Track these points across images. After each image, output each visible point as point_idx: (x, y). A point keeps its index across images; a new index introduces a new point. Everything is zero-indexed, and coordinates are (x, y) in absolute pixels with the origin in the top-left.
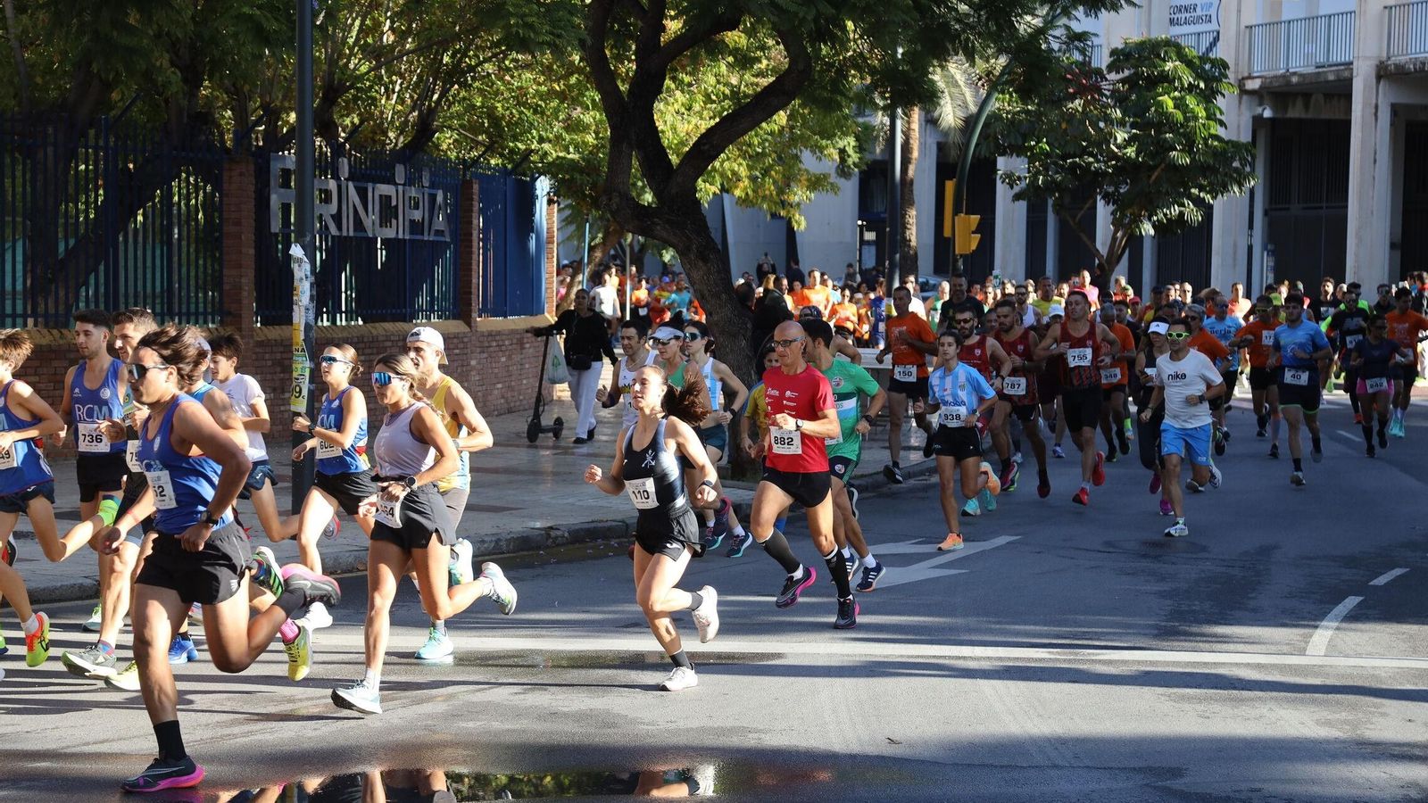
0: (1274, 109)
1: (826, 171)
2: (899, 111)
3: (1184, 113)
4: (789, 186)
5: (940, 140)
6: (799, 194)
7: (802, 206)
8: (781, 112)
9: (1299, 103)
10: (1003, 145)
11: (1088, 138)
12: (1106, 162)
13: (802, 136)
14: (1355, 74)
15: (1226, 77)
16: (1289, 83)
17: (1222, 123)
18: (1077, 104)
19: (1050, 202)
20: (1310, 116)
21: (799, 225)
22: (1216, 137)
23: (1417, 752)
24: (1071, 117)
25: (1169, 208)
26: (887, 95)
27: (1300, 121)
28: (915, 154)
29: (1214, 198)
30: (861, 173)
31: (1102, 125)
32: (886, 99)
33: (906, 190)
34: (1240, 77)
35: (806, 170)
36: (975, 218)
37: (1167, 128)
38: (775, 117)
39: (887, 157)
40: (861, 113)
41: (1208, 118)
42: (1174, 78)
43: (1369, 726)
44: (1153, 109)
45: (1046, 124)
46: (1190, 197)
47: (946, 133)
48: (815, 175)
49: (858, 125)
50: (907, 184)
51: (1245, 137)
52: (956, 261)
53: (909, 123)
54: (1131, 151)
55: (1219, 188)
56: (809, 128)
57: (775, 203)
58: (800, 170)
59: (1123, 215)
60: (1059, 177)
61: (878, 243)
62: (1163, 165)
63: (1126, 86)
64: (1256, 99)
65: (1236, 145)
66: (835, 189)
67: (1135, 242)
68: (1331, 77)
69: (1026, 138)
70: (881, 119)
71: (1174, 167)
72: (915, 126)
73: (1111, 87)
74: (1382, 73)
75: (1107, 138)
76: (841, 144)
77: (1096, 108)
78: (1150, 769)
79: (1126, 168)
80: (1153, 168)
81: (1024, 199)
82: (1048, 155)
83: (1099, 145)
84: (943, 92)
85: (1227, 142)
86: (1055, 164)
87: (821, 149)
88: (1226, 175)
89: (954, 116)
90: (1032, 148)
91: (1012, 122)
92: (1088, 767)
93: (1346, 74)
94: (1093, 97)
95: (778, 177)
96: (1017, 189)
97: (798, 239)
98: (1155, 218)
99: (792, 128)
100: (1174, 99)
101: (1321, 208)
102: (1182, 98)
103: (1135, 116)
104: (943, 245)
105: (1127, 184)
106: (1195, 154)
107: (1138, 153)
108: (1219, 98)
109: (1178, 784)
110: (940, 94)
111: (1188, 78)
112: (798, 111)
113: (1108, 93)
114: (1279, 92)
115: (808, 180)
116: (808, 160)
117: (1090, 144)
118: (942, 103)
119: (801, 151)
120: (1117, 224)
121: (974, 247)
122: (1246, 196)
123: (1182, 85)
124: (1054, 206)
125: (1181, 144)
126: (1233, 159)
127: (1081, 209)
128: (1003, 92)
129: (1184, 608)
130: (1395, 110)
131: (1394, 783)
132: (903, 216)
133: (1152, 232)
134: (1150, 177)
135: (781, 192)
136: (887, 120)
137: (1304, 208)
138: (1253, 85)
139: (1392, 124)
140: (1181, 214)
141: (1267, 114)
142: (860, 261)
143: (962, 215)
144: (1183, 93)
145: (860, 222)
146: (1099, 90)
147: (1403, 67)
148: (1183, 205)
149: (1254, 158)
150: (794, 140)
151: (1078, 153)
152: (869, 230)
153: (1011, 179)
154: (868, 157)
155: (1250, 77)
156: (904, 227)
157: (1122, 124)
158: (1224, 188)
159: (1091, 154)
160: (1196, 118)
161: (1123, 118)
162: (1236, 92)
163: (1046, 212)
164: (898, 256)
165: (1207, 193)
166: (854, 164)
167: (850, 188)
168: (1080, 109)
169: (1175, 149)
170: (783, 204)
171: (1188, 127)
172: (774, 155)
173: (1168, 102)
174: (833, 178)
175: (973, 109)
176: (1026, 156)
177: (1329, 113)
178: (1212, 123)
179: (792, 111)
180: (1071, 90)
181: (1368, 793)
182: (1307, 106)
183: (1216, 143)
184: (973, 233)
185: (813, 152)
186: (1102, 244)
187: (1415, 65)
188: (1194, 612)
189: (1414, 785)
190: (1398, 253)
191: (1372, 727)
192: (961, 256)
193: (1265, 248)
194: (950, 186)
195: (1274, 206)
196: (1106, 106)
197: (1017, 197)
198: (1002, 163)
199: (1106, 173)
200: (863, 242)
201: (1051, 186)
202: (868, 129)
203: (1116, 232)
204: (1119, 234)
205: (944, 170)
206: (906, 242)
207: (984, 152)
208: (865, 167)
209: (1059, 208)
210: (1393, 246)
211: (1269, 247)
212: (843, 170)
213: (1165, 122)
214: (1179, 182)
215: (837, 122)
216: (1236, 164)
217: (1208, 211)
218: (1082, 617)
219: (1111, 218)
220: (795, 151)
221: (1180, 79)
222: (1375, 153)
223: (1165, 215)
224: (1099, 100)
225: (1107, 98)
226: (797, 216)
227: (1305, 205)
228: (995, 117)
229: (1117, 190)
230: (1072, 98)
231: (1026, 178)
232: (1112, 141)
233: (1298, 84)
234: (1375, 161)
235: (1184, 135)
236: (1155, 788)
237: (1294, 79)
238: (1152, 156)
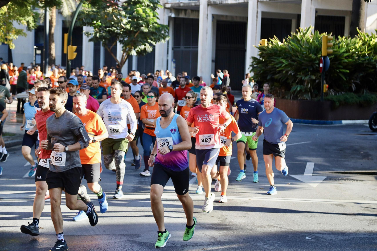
0: (175, 14)
1: (22, 28)
2: (48, 9)
3: (146, 14)
4: (9, 33)
5: (64, 19)
6: (12, 36)
7: (13, 40)
8: (5, 7)
9: (183, 12)
10: (85, 22)
11: (114, 21)
12: (120, 30)
13: (13, 16)
14: (201, 3)
15: (159, 2)
16: (180, 6)
17: (158, 18)
18: (110, 9)
19: (101, 43)
20: (186, 17)
21: (12, 46)
22: (156, 23)
23: (214, 226)
24: (108, 14)
25: (141, 46)
26: (43, 3)
27: (183, 19)
28: (54, 24)
29: (156, 43)
30: (35, 29)
31: (119, 17)
32: (43, 4)
33: (51, 37)
34: (164, 3)
35: (15, 28)
36: (75, 47)
37: (140, 19)
38: (2, 8)
39: (43, 25)
40: (34, 8)
41: (154, 16)
42: (142, 2)
43: (200, 218)
44: (135, 12)
45: (100, 16)
46: (148, 42)
47: (65, 18)
48: (18, 30)
49: (34, 13)
50: (51, 35)
51: (166, 23)
52: (68, 62)
53: (52, 13)
54: (128, 27)
55: (157, 40)
56: (16, 13)
57: (3, 39)
58: (12, 27)
59: (126, 48)
60: (104, 34)
61: (41, 54)
62: (139, 32)
63: (127, 4)
64: (169, 11)
65: (163, 26)
66: (25, 34)
67: (130, 57)
68: (193, 4)
69: (93, 20)
70: (42, 11)
71: (142, 33)
72: (54, 14)
73: (121, 4)
74: (209, 4)
75: (120, 21)
76: (27, 19)
77: (116, 11)
78: (129, 235)
79: (127, 32)
80: (136, 32)
81: (92, 41)
82: (100, 26)
83: (117, 24)
84: (63, 3)
85: (160, 25)
86: (103, 29)
87: (20, 21)
88: (159, 36)
89: (69, 11)
90: (95, 24)
91: (88, 15)
92: (108, 235)
93: (198, 4)
94: (115, 7)
95: (5, 30)
96: (90, 38)
97: (13, 52)
98: (136, 49)
99: (9, 13)
100: (143, 9)
101: (190, 48)
102: (145, 9)
103: (130, 14)
104: (64, 56)
105: (127, 37)
106: (149, 28)
107: (131, 27)
108: (157, 9)
109: (137, 239)
110: (61, 3)
111: (147, 3)
112: (11, 7)
113: (121, 6)
114: (177, 9)
115: (15, 31)
116: (15, 24)
117: (115, 23)
118: (64, 6)
119: (13, 21)
120: (124, 51)
121: (74, 57)
122: (166, 43)
123: (145, 4)
124: (103, 44)
125: (144, 24)
126: (161, 30)
127: (112, 45)
128: (85, 3)
129: (143, 180)
130: (213, 16)
131: (206, 237)
132: (50, 45)
133: (135, 54)
134: (134, 35)
135: (5, 35)
136: (44, 11)
137: (185, 48)
138: (168, 6)
139: (213, 21)
140: (145, 48)
141: (173, 15)
142: (35, 61)
143: (70, 46)
144: (145, 7)
145: (35, 47)
146: (117, 5)
147: (216, 2)
148: (145, 45)
149: (169, 30)
150: (10, 17)
151: (111, 26)
152: (38, 49)
153: (88, 34)
154: (38, 24)
155: (167, 3)
156: (50, 49)
157: (125, 17)
158: (159, 40)
159: (115, 27)
160: (149, 16)
161: (126, 15)
162: (163, 8)
163: (100, 45)
164: (48, 59)
165: (154, 41)
166: (33, 27)
167: (31, 35)
168: (111, 11)
169: (143, 26)
170: (6, 39)
171: (147, 19)
172: (2, 22)
173: (140, 10)
174: (25, 31)
175: (74, 9)
176: (93, 26)
177: (192, 16)
178: (155, 18)
179: (9, 6)
180: (108, 4)
181: (199, 240)
182: (185, 14)
183: (156, 25)
184: (75, 52)
185: (17, 22)
186: (119, 58)
187: (219, 1)
188: (145, 182)
189: (213, 237)
190: (214, 64)
191: (201, 219)
192: (70, 60)
193: (172, 60)
194: (66, 35)
195: (175, 47)
196: (120, 11)
197: (90, 40)
198: (85, 29)
199: (120, 34)
200: (36, 54)
201: (102, 37)
202: (37, 14)
203: (123, 53)
204: (125, 54)
205: (65, 30)
206: (50, 54)
207: (78, 24)
208: (36, 28)
209: (104, 44)
210: (213, 61)
211: (174, 60)
212: (29, 29)
213: (139, 17)
214: (144, 37)
215: (26, 11)
216: (163, 32)
217: (154, 47)
218: (108, 184)
219: (122, 49)
220: (10, 21)
221: (144, 2)
222: (207, 30)
223: (140, 48)
224: (117, 8)
225: (120, 8)
226: (11, 44)
227: (185, 47)
228: (82, 13)
229: (124, 39)
230: (108, 7)
231: (93, 34)
232: (122, 22)
233: (183, 6)
234: (207, 33)
235: (146, 22)
236: (130, 241)
237: (182, 5)
238: (135, 28)
